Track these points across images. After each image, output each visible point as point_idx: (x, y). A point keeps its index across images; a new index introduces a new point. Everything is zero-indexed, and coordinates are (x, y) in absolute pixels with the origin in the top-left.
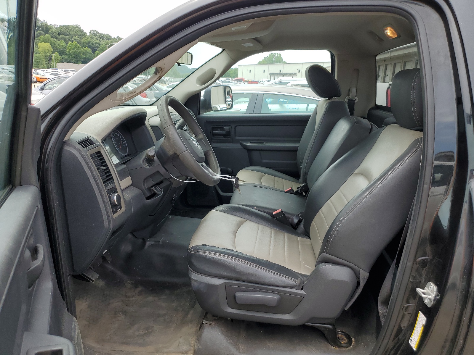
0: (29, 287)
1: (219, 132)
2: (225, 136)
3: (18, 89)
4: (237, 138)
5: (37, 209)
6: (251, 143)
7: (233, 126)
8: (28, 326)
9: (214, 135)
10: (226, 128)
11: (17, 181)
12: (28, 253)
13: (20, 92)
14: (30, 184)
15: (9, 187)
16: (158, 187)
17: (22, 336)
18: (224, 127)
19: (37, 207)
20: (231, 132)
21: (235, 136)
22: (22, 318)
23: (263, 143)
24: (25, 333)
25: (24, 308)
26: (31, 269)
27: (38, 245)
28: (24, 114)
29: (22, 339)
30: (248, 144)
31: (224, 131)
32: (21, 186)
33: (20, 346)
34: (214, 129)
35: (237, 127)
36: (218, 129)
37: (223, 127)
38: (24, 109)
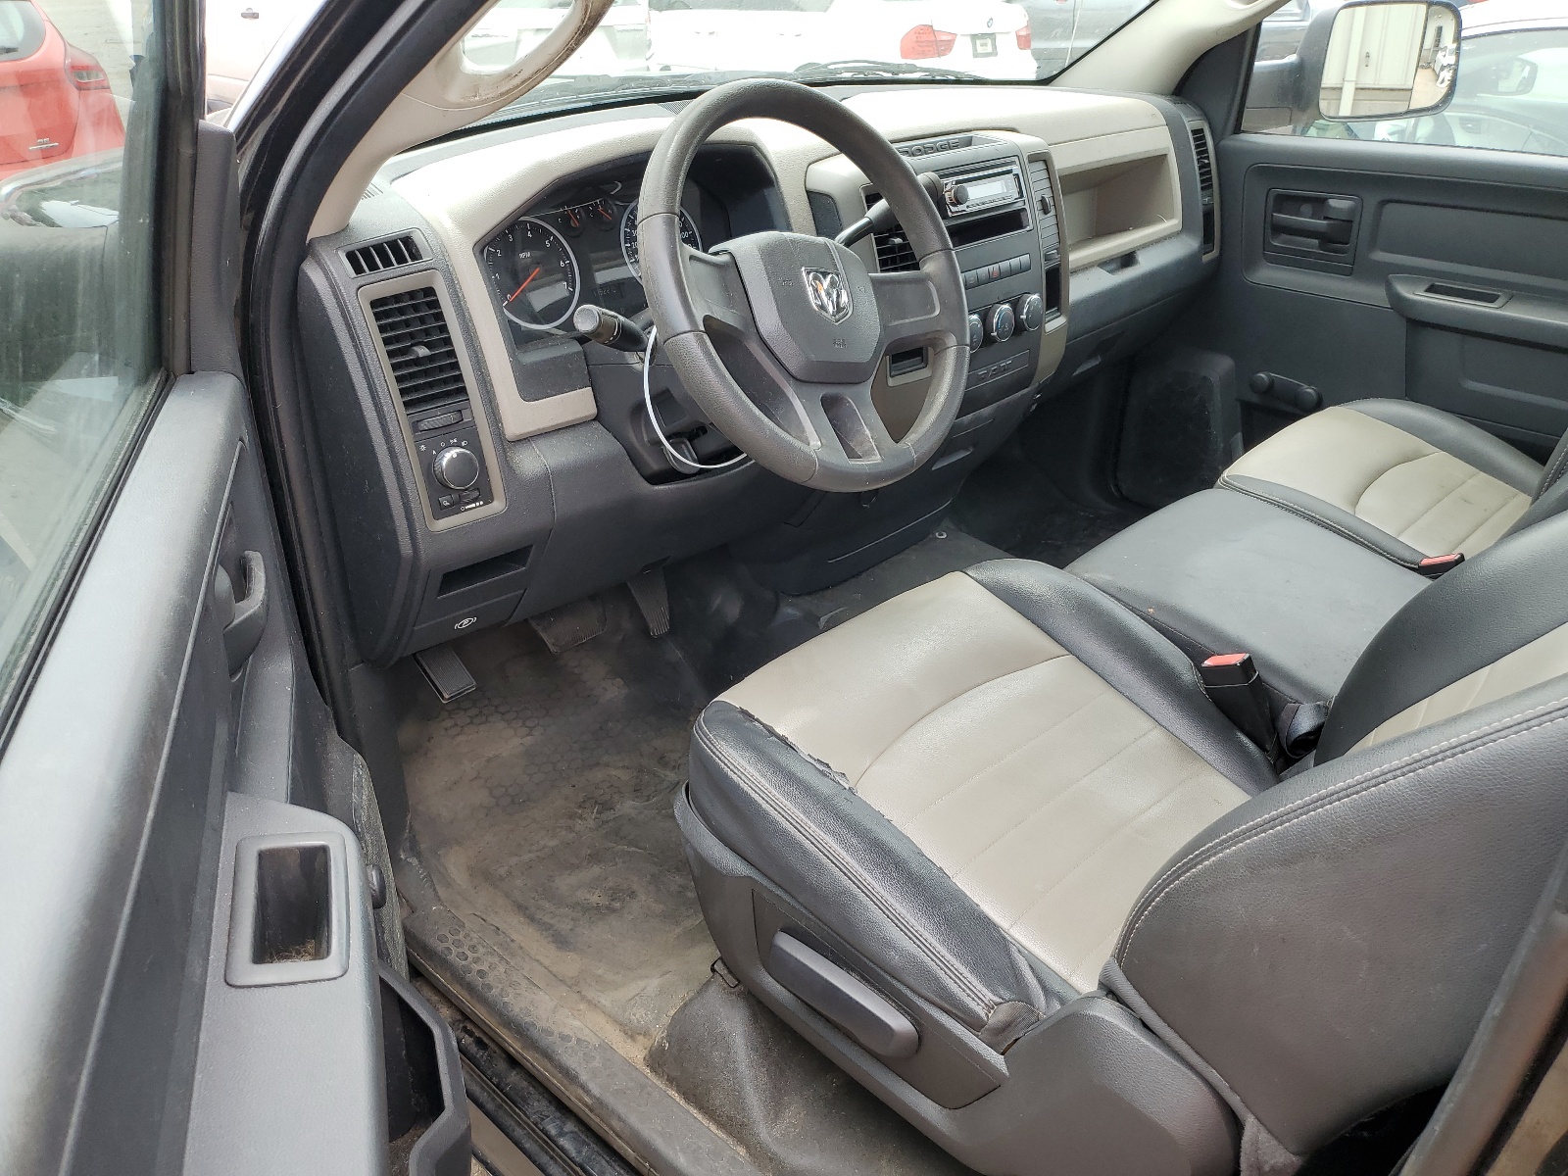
0: (233, 674)
1: (1305, 220)
2: (1326, 239)
3: (166, 71)
4: (1380, 256)
5: (242, 449)
6: (1432, 289)
7: (1372, 200)
8: (235, 777)
9: (1279, 229)
10: (1339, 204)
11: (179, 360)
12: (223, 581)
13: (170, 81)
14: (214, 367)
15: (159, 374)
16: (688, 443)
17: (223, 804)
18: (1333, 202)
19: (241, 440)
20: (1355, 226)
21: (1373, 245)
22: (219, 758)
23: (1491, 299)
24: (230, 795)
25: (222, 731)
26: (236, 622)
27: (250, 554)
28: (186, 151)
29: (222, 813)
30: (1416, 294)
31: (1326, 218)
32: (193, 373)
33: (218, 831)
34: (1284, 202)
35: (1390, 207)
36: (1306, 208)
37: (1325, 199)
38: (185, 134)
